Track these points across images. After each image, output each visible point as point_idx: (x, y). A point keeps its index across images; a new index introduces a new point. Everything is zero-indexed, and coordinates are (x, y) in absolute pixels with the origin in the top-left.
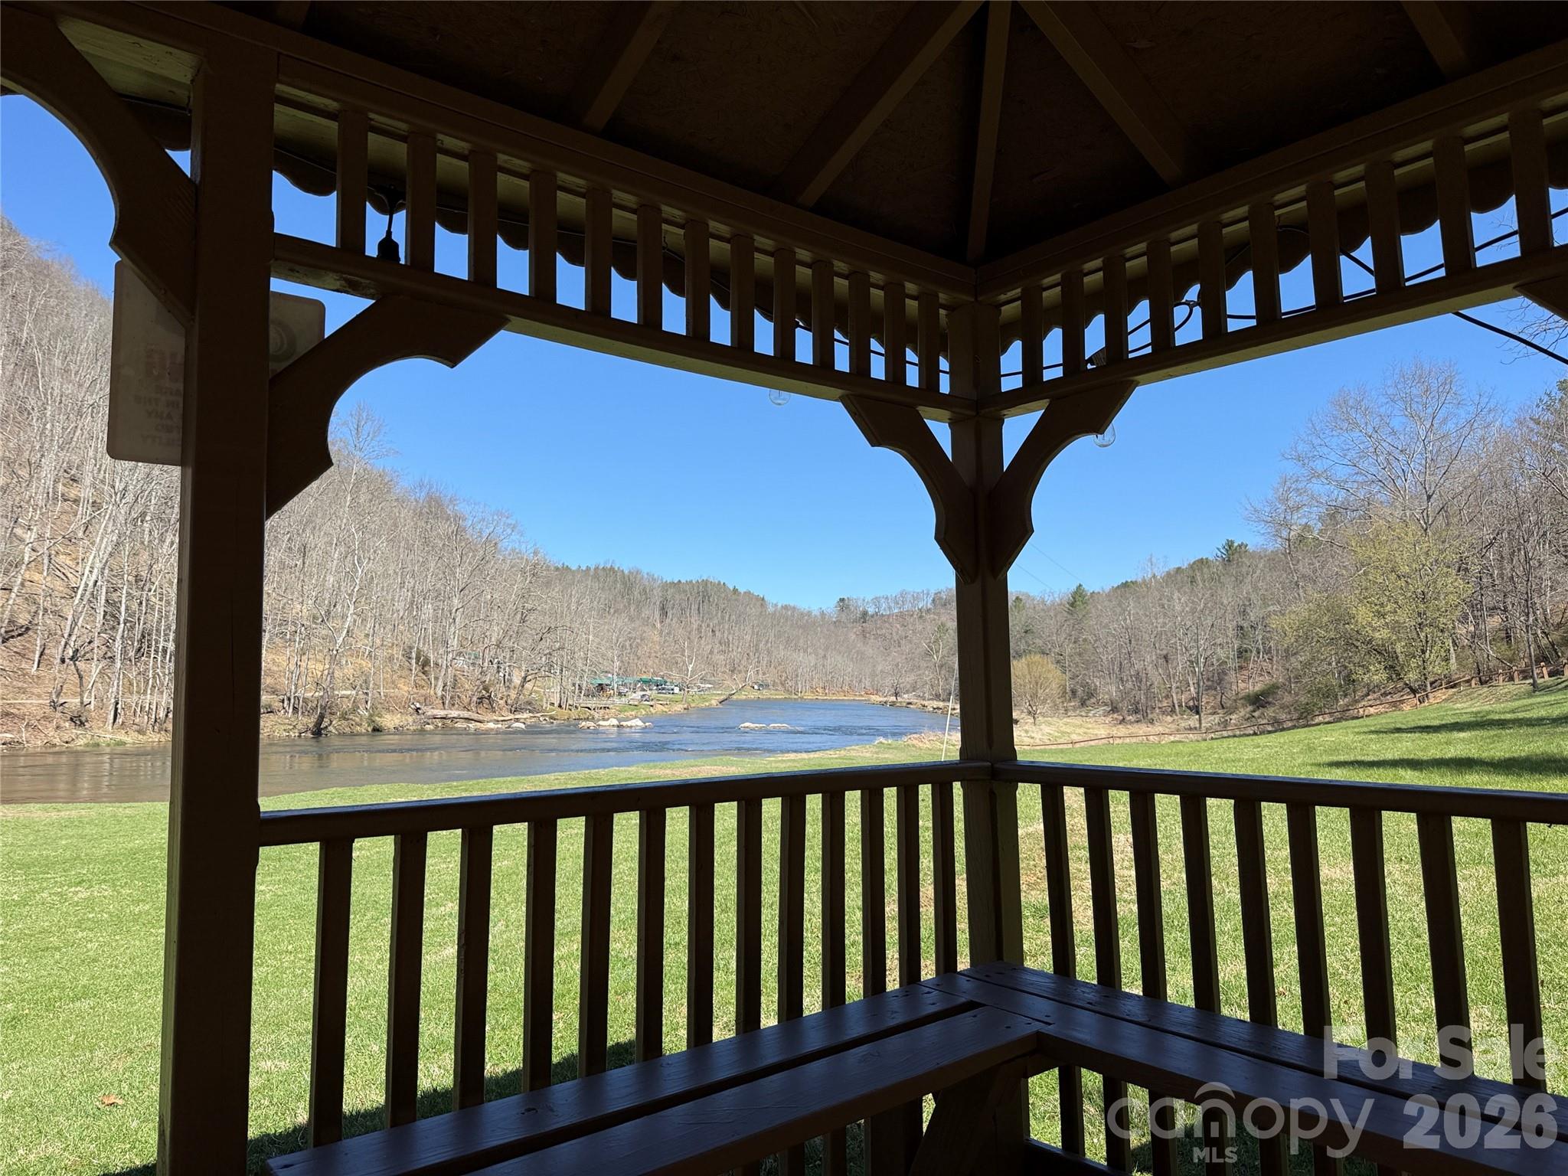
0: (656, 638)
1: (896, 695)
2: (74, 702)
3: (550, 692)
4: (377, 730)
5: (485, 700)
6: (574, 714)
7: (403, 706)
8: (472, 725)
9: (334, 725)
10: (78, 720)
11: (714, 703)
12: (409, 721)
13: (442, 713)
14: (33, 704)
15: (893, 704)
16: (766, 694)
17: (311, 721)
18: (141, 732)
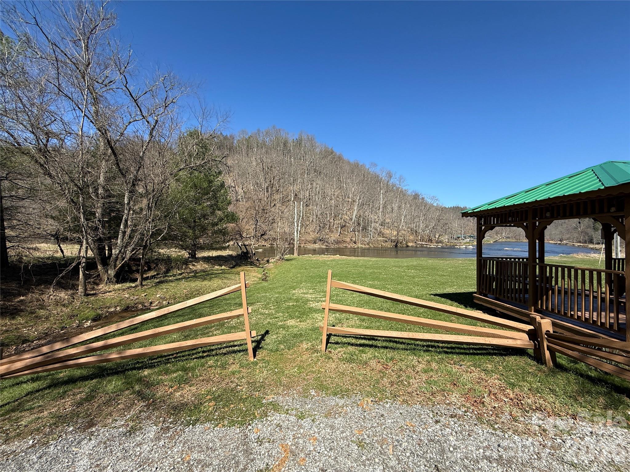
0: (472, 224)
1: (561, 241)
2: (354, 239)
3: (445, 238)
4: (408, 246)
5: (430, 241)
6: (452, 244)
7: (412, 241)
8: (428, 246)
9: (399, 245)
10: (355, 243)
11: (492, 242)
12: (414, 244)
13: (421, 243)
14: (348, 240)
15: (560, 244)
16: (508, 240)
17: (395, 244)
18: (365, 245)
